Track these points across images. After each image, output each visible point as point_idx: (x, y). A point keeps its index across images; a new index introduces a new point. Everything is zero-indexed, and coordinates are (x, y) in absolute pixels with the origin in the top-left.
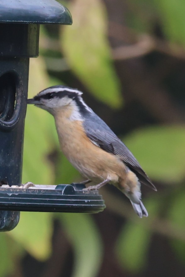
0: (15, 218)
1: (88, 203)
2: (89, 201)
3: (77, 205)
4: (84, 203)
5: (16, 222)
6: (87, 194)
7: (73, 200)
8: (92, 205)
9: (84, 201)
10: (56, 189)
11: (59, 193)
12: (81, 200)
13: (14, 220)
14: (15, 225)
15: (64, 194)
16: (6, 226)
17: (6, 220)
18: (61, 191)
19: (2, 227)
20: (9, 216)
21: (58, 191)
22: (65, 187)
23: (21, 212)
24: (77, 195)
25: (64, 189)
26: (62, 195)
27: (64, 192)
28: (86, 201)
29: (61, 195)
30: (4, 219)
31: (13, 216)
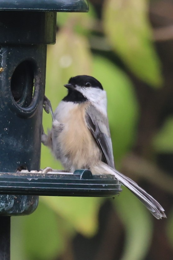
0: (34, 202)
1: (106, 187)
2: (107, 185)
3: (94, 189)
4: (101, 187)
5: (35, 206)
6: (104, 179)
7: (91, 184)
8: (109, 189)
9: (102, 185)
10: (74, 173)
11: (77, 177)
12: (99, 184)
13: (33, 204)
14: (34, 209)
15: (82, 178)
16: (25, 210)
17: (25, 204)
18: (79, 176)
19: (22, 211)
20: (28, 200)
21: (76, 175)
22: (83, 172)
23: (40, 197)
24: (95, 180)
25: (82, 174)
26: (81, 179)
27: (82, 176)
28: (104, 185)
29: (79, 179)
30: (24, 203)
31: (32, 200)
